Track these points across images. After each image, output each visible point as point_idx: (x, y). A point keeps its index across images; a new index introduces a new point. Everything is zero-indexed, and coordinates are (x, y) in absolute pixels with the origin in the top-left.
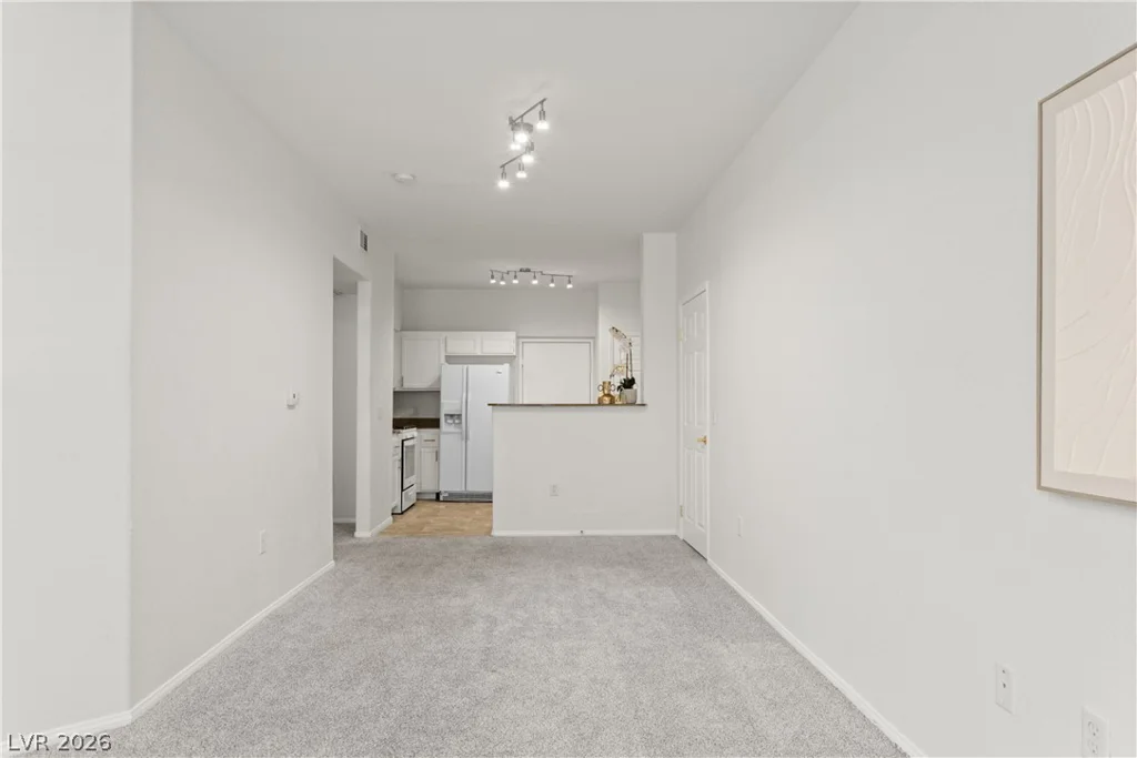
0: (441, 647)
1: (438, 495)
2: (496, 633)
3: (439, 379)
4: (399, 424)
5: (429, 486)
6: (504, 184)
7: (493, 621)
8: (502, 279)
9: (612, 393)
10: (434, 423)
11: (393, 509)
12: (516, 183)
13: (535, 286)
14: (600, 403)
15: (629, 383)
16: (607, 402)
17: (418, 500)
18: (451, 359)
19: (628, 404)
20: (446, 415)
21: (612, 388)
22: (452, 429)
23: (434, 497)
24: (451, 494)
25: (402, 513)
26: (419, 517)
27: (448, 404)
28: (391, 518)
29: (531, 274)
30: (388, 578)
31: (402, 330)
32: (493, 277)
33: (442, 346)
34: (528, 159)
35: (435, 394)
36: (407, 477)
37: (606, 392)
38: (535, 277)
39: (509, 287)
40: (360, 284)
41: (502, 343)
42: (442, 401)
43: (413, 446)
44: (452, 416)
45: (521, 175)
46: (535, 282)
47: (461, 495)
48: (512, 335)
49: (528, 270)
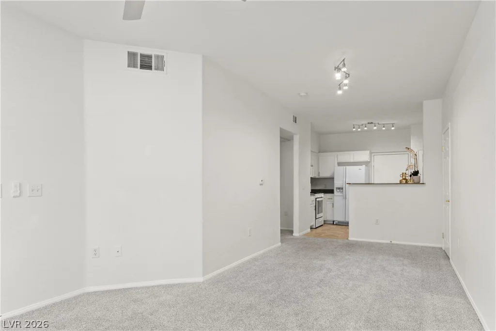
0: (305, 276)
1: (333, 221)
2: (329, 275)
3: (334, 173)
4: (314, 192)
5: (329, 218)
6: (340, 92)
7: (330, 270)
8: (359, 128)
9: (407, 178)
10: (331, 191)
11: (311, 226)
12: (345, 91)
13: (375, 130)
14: (401, 183)
15: (416, 173)
16: (404, 182)
17: (324, 223)
18: (340, 164)
19: (415, 183)
20: (336, 188)
21: (407, 176)
22: (339, 194)
23: (332, 223)
24: (339, 222)
25: (316, 228)
26: (322, 230)
27: (337, 183)
28: (309, 230)
29: (373, 125)
30: (298, 251)
31: (319, 152)
32: (354, 128)
33: (336, 159)
34: (346, 81)
35: (332, 179)
36: (318, 214)
37: (404, 178)
38: (375, 126)
39: (363, 131)
40: (295, 136)
41: (364, 156)
42: (335, 182)
43: (322, 201)
44: (339, 188)
45: (346, 88)
46: (375, 128)
47: (343, 222)
48: (368, 152)
49: (372, 123)
